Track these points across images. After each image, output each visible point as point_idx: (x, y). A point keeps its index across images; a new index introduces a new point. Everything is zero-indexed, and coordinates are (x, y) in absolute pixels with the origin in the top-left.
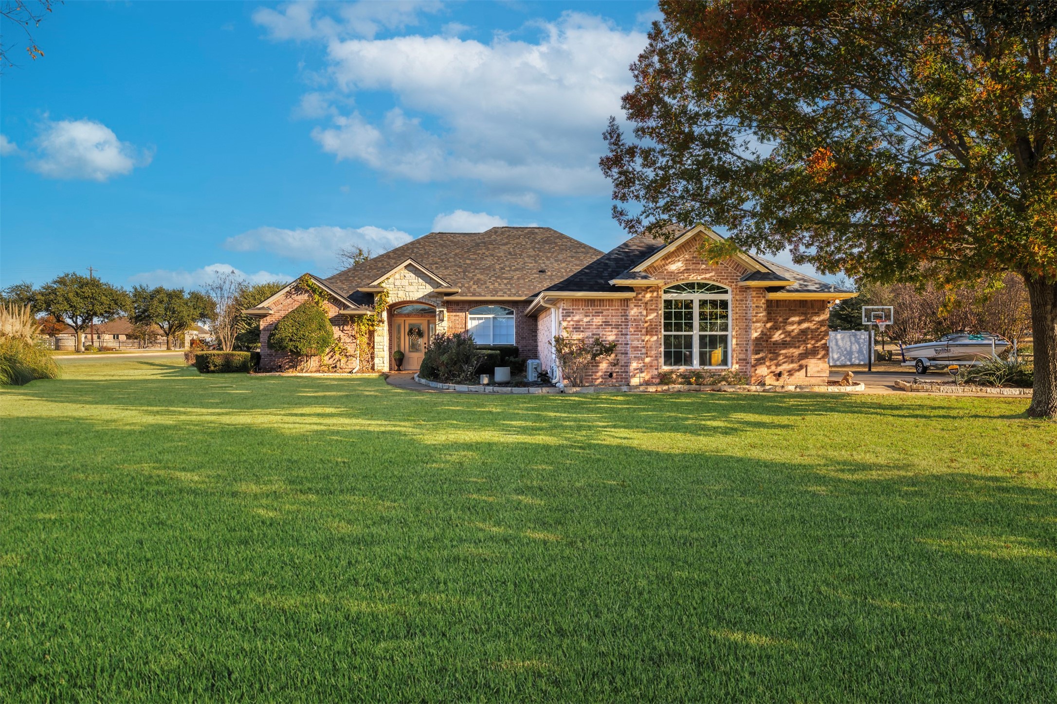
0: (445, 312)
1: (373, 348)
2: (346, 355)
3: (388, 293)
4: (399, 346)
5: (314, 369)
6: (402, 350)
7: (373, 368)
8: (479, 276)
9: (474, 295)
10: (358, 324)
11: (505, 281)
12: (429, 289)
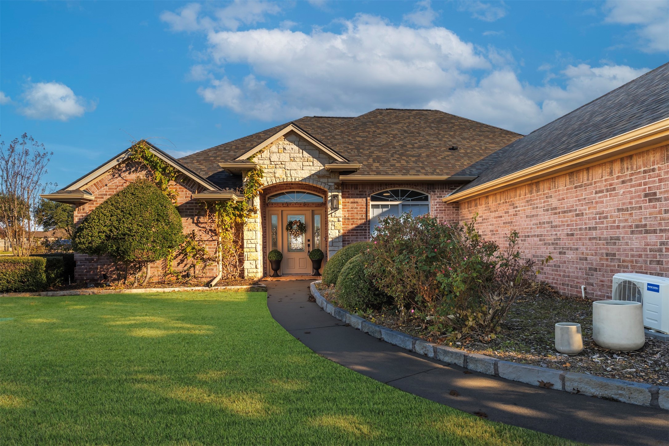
0: (340, 197)
1: (242, 247)
2: (202, 259)
3: (262, 172)
4: (275, 244)
5: (155, 280)
6: (279, 248)
7: (242, 275)
8: (377, 153)
9: (378, 173)
10: (220, 215)
11: (413, 159)
12: (317, 166)
